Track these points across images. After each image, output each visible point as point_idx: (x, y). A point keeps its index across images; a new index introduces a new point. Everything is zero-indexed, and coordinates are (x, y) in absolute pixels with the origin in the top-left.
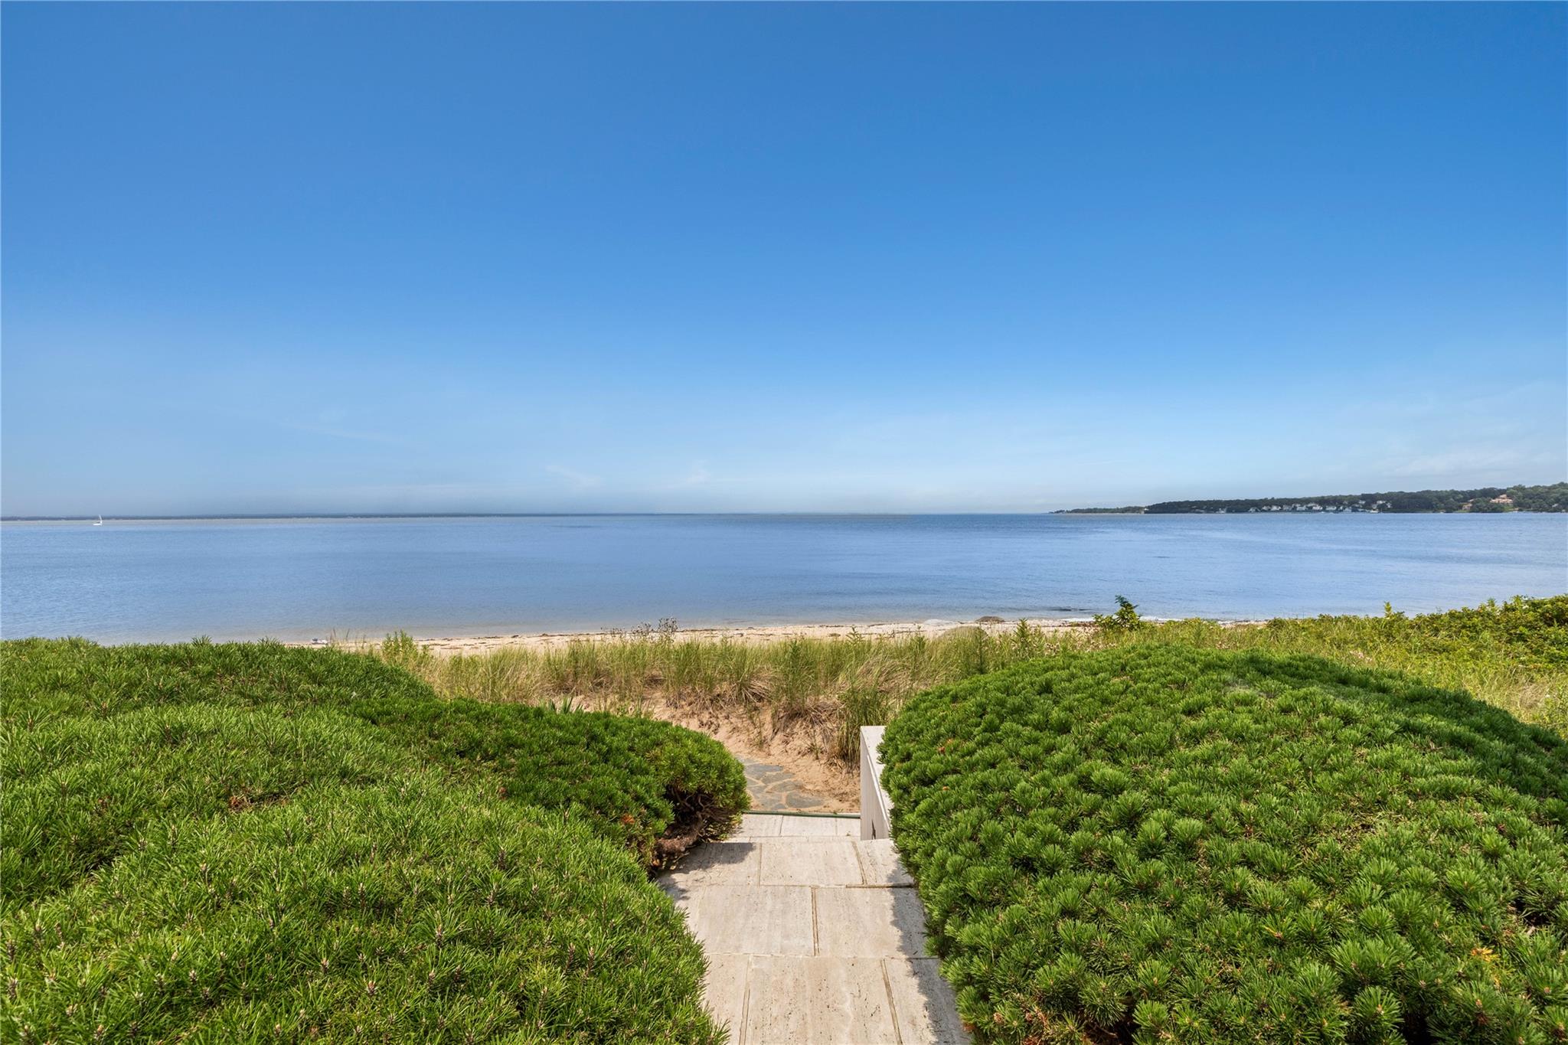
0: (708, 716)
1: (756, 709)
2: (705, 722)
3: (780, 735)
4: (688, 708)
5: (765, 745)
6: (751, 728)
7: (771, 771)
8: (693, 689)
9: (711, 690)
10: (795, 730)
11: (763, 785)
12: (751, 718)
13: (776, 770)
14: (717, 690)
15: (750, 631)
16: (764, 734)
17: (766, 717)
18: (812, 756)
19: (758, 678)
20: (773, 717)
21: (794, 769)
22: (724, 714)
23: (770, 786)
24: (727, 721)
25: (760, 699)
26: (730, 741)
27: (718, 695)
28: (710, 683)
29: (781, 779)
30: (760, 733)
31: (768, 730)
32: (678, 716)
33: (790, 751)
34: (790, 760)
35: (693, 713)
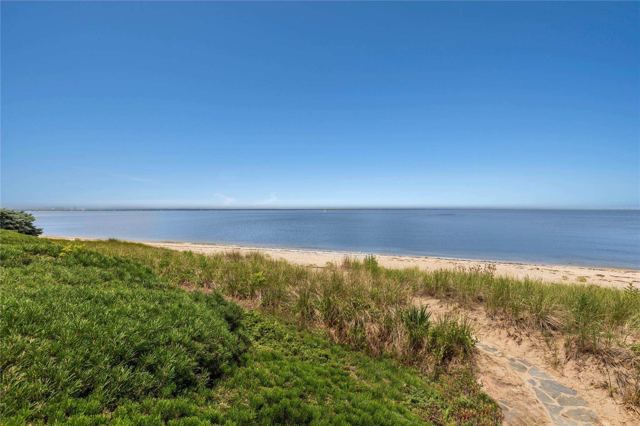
0: (514, 331)
1: (551, 335)
2: (512, 334)
3: (571, 362)
4: (500, 322)
5: (559, 367)
6: (547, 349)
7: (566, 392)
8: (504, 311)
9: (516, 315)
10: (587, 363)
11: (558, 405)
12: (547, 341)
13: (570, 393)
14: (521, 316)
15: (543, 267)
16: (559, 357)
17: (561, 343)
18: (605, 393)
19: (553, 314)
20: (566, 346)
21: (587, 398)
22: (526, 332)
23: (566, 409)
24: (527, 338)
25: (554, 329)
26: (530, 353)
27: (521, 319)
28: (516, 310)
29: (575, 404)
30: (554, 355)
31: (561, 355)
32: (493, 325)
33: (582, 380)
34: (582, 387)
35: (503, 326)
